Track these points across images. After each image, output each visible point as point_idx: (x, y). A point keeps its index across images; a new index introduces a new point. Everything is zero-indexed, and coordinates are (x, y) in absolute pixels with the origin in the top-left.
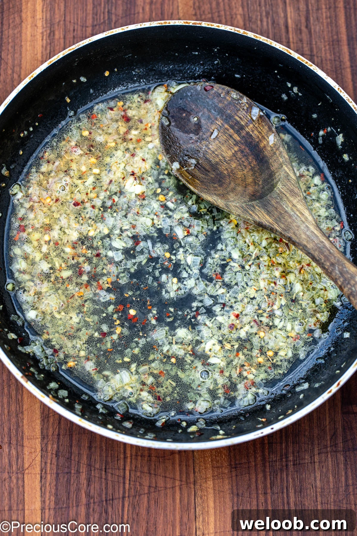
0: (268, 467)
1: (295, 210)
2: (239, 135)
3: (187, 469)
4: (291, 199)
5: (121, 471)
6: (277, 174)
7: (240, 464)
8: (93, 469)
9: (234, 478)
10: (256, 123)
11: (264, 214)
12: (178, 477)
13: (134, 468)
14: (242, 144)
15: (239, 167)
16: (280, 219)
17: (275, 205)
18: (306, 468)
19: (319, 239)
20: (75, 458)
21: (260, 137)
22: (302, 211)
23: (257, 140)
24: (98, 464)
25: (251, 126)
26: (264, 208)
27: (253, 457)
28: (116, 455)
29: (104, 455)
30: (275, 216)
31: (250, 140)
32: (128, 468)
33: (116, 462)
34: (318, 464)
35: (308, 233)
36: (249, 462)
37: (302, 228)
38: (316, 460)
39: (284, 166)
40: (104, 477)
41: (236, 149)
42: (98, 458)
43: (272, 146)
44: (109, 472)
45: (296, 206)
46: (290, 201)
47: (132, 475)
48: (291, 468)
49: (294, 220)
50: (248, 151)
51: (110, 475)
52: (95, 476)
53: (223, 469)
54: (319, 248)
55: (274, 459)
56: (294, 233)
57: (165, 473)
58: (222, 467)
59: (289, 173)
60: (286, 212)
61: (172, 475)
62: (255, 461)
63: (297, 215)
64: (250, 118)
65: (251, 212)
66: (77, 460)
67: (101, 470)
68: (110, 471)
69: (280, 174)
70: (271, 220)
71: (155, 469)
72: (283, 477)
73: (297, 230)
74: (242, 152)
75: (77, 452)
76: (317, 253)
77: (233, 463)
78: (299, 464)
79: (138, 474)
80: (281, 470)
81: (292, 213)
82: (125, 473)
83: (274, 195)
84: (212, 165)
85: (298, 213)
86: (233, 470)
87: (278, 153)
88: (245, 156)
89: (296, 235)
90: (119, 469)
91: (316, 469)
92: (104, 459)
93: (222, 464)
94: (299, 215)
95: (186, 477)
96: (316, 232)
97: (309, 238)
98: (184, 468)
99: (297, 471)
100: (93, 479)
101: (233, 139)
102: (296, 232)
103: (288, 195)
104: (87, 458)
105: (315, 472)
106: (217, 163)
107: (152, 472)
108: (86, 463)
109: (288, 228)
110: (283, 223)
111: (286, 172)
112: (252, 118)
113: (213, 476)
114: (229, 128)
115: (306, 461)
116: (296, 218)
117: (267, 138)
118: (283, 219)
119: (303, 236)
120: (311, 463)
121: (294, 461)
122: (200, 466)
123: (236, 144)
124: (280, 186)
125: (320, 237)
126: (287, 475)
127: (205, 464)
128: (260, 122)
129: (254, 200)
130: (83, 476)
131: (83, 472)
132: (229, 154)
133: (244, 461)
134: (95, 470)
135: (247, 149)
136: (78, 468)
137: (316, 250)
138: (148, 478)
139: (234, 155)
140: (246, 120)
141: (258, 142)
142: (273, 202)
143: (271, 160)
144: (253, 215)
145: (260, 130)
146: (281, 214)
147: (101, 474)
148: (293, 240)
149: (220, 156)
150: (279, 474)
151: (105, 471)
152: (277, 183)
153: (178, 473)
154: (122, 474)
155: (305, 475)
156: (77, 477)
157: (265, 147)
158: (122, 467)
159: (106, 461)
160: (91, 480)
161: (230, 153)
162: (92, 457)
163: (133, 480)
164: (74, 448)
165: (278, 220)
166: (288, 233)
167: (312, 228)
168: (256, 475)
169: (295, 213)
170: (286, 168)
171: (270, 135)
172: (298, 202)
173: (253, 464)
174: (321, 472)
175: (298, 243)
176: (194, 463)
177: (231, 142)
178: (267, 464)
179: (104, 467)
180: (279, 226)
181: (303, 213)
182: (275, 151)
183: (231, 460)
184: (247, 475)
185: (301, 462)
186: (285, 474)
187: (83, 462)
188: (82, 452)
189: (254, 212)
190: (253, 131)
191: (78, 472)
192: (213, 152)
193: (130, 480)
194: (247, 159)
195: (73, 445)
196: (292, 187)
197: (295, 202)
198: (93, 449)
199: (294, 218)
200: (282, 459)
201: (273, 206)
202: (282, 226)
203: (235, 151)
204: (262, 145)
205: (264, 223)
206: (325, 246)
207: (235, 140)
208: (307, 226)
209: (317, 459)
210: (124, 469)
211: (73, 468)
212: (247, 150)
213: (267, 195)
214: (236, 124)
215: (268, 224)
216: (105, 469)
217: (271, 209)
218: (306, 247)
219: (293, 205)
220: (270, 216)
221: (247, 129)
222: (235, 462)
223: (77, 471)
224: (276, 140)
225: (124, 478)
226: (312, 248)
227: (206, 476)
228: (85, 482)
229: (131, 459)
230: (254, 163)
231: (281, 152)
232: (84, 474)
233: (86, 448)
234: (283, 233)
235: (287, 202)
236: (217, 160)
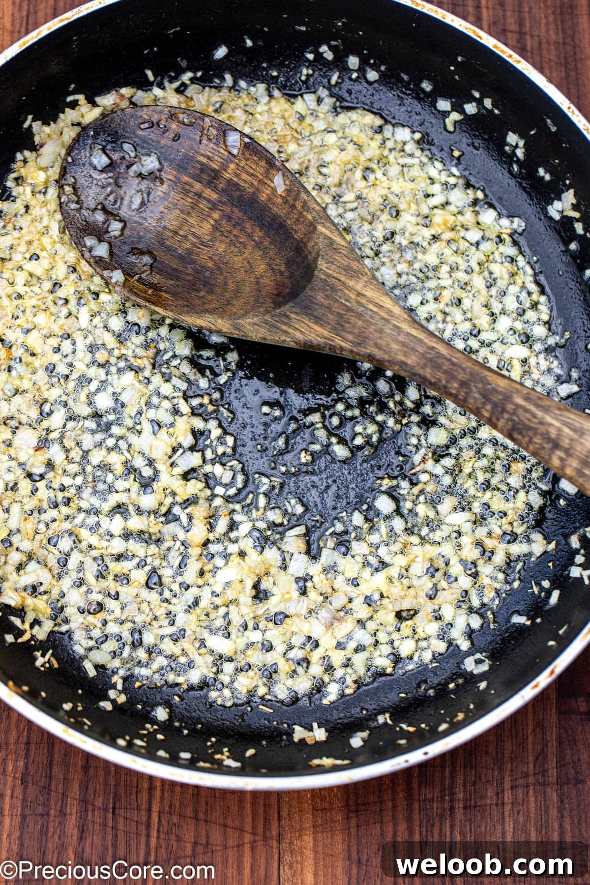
0: (416, 812)
1: (363, 301)
2: (215, 189)
3: (265, 812)
4: (351, 283)
5: (143, 813)
6: (310, 244)
7: (364, 804)
8: (90, 808)
9: (353, 831)
10: (240, 160)
11: (311, 324)
12: (248, 827)
13: (167, 808)
14: (224, 203)
15: (232, 248)
16: (342, 325)
17: (326, 302)
18: (487, 813)
19: (425, 344)
20: (57, 786)
21: (256, 183)
22: (378, 301)
23: (251, 190)
24: (101, 799)
25: (232, 166)
26: (307, 314)
27: (389, 791)
28: (135, 783)
29: (112, 782)
30: (331, 322)
31: (238, 194)
32: (155, 808)
33: (134, 797)
34: (509, 807)
35: (400, 338)
36: (382, 802)
37: (388, 331)
38: (506, 799)
39: (320, 228)
40: (110, 825)
41: (216, 215)
42: (100, 788)
43: (284, 195)
44: (120, 815)
45: (364, 295)
46: (351, 289)
47: (164, 822)
48: (459, 815)
49: (367, 321)
50: (240, 215)
51: (121, 820)
52: (93, 822)
53: (334, 812)
54: (431, 360)
55: (429, 796)
56: (376, 345)
57: (226, 818)
58: (331, 809)
59: (333, 237)
60: (349, 309)
61: (237, 823)
62: (393, 800)
63: (372, 311)
64: (226, 153)
65: (285, 328)
66: (61, 791)
67: (105, 810)
68: (122, 812)
69: (316, 244)
70: (326, 333)
71: (207, 810)
72: (443, 832)
73: (380, 338)
74: (229, 219)
75: (62, 777)
76: (428, 370)
77: (352, 803)
78: (475, 806)
79: (175, 819)
80: (442, 817)
81: (361, 309)
82: (149, 817)
83: (316, 283)
84: (181, 258)
85: (371, 306)
86: (351, 815)
87: (299, 205)
88: (237, 224)
89: (380, 349)
90: (139, 809)
91: (507, 818)
92: (113, 790)
93: (331, 804)
94: (375, 309)
95: (265, 825)
96: (414, 332)
97: (407, 347)
98: (261, 811)
99: (471, 820)
100: (90, 826)
101: (205, 198)
102: (379, 341)
103: (343, 278)
104: (80, 788)
105: (503, 823)
106: (189, 252)
107: (201, 816)
108: (77, 797)
109: (362, 340)
110: (350, 333)
111: (326, 237)
112: (230, 153)
113: (314, 826)
114: (191, 180)
115: (489, 801)
116: (371, 317)
117: (269, 182)
118: (347, 325)
119: (395, 346)
120: (497, 805)
121: (465, 800)
122: (290, 806)
123: (214, 206)
124: (322, 264)
125: (426, 341)
126: (452, 827)
127: (300, 803)
128: (248, 156)
129: (284, 303)
130: (72, 822)
131: (71, 814)
132: (205, 229)
133: (372, 799)
134: (93, 810)
135: (236, 210)
136: (62, 806)
137: (425, 365)
138: (192, 827)
139: (216, 228)
140: (219, 159)
141: (254, 193)
142: (320, 297)
143: (289, 222)
144: (291, 331)
145: (251, 171)
146: (340, 316)
147: (105, 818)
148: (378, 357)
149: (190, 237)
150: (437, 824)
151: (113, 813)
152: (316, 260)
153: (248, 820)
154: (144, 819)
155: (486, 828)
156: (60, 823)
157: (269, 199)
158: (144, 806)
159: (115, 793)
160: (85, 828)
161: (207, 227)
162: (90, 786)
163: (165, 830)
164: (55, 769)
165: (339, 328)
166: (365, 347)
167: (405, 327)
168: (395, 826)
169: (367, 308)
170: (323, 230)
171: (274, 176)
172: (365, 286)
173: (390, 805)
174: (516, 822)
175: (389, 361)
176: (279, 801)
177: (203, 205)
178: (416, 806)
179: (111, 806)
180: (344, 339)
181: (381, 303)
182: (292, 202)
183: (348, 797)
184: (378, 825)
185: (479, 803)
186: (448, 824)
187: (73, 794)
188: (70, 776)
189: (290, 326)
190: (237, 175)
191: (62, 813)
192: (176, 233)
193: (158, 831)
194: (243, 229)
195: (55, 762)
196: (345, 262)
197: (359, 287)
198: (92, 771)
199: (368, 317)
200: (442, 797)
201: (322, 305)
202: (350, 337)
203: (216, 221)
204: (263, 197)
205: (315, 342)
206: (439, 355)
207: (209, 201)
208: (395, 326)
209: (508, 796)
210: (149, 810)
211: (53, 806)
212: (237, 213)
213: (305, 287)
214: (202, 171)
215: (322, 341)
216: (114, 808)
217: (320, 312)
218: (406, 364)
219: (359, 294)
220: (322, 326)
221: (227, 175)
222: (356, 801)
223: (61, 811)
224: (287, 182)
225: (148, 826)
226: (418, 364)
227: (301, 826)
228: (75, 831)
229: (163, 791)
230: (258, 234)
231: (305, 202)
232: (74, 817)
233: (79, 768)
234: (355, 350)
235: (346, 291)
236: (187, 245)
